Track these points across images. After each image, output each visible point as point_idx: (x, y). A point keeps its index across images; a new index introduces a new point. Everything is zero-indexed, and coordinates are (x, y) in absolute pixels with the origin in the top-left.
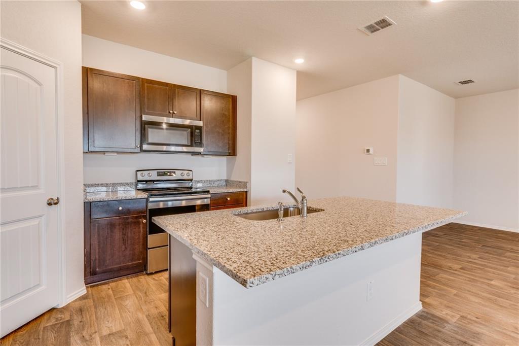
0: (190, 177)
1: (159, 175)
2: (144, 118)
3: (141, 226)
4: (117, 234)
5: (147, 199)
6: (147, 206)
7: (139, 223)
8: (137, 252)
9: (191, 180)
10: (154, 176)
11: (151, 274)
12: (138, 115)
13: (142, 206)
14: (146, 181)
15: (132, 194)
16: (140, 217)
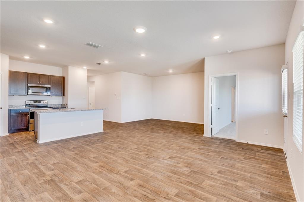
0: (47, 103)
1: (34, 102)
2: (29, 85)
3: (27, 117)
4: (19, 119)
5: (29, 109)
6: (29, 111)
7: (27, 116)
8: (26, 124)
9: (47, 104)
10: (32, 103)
11: (31, 131)
12: (27, 84)
13: (27, 111)
14: (30, 104)
15: (24, 108)
16: (27, 114)
